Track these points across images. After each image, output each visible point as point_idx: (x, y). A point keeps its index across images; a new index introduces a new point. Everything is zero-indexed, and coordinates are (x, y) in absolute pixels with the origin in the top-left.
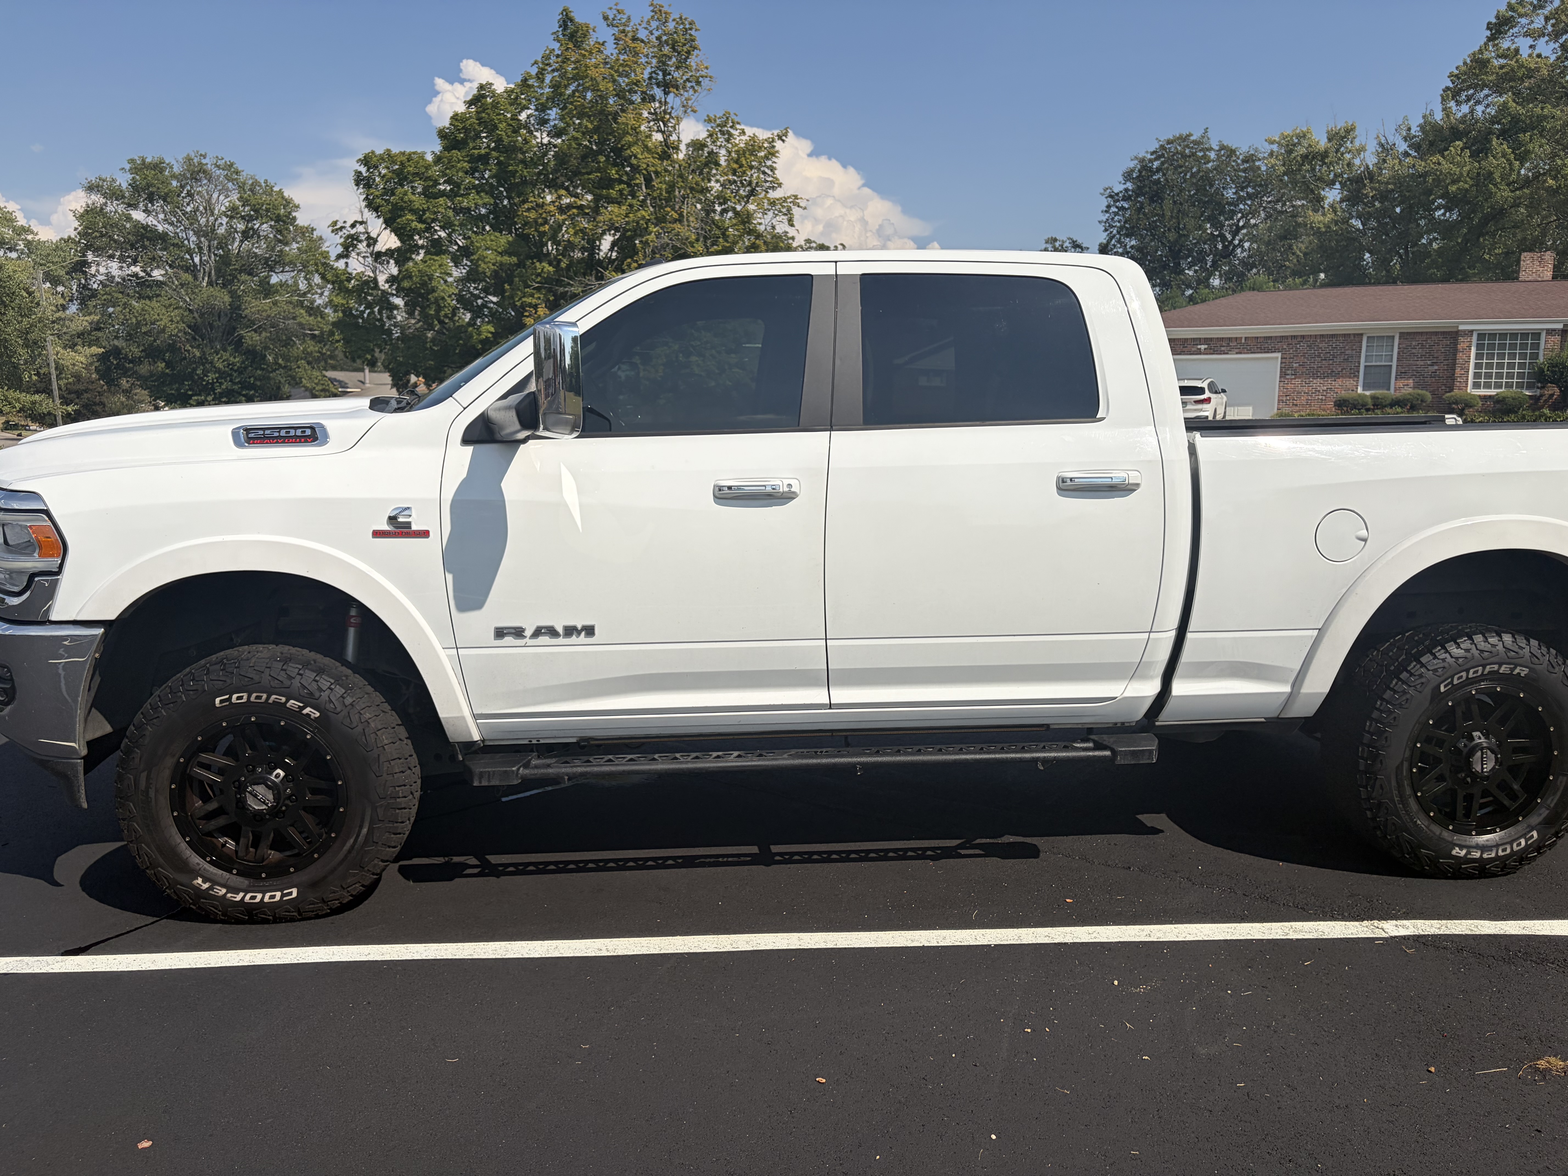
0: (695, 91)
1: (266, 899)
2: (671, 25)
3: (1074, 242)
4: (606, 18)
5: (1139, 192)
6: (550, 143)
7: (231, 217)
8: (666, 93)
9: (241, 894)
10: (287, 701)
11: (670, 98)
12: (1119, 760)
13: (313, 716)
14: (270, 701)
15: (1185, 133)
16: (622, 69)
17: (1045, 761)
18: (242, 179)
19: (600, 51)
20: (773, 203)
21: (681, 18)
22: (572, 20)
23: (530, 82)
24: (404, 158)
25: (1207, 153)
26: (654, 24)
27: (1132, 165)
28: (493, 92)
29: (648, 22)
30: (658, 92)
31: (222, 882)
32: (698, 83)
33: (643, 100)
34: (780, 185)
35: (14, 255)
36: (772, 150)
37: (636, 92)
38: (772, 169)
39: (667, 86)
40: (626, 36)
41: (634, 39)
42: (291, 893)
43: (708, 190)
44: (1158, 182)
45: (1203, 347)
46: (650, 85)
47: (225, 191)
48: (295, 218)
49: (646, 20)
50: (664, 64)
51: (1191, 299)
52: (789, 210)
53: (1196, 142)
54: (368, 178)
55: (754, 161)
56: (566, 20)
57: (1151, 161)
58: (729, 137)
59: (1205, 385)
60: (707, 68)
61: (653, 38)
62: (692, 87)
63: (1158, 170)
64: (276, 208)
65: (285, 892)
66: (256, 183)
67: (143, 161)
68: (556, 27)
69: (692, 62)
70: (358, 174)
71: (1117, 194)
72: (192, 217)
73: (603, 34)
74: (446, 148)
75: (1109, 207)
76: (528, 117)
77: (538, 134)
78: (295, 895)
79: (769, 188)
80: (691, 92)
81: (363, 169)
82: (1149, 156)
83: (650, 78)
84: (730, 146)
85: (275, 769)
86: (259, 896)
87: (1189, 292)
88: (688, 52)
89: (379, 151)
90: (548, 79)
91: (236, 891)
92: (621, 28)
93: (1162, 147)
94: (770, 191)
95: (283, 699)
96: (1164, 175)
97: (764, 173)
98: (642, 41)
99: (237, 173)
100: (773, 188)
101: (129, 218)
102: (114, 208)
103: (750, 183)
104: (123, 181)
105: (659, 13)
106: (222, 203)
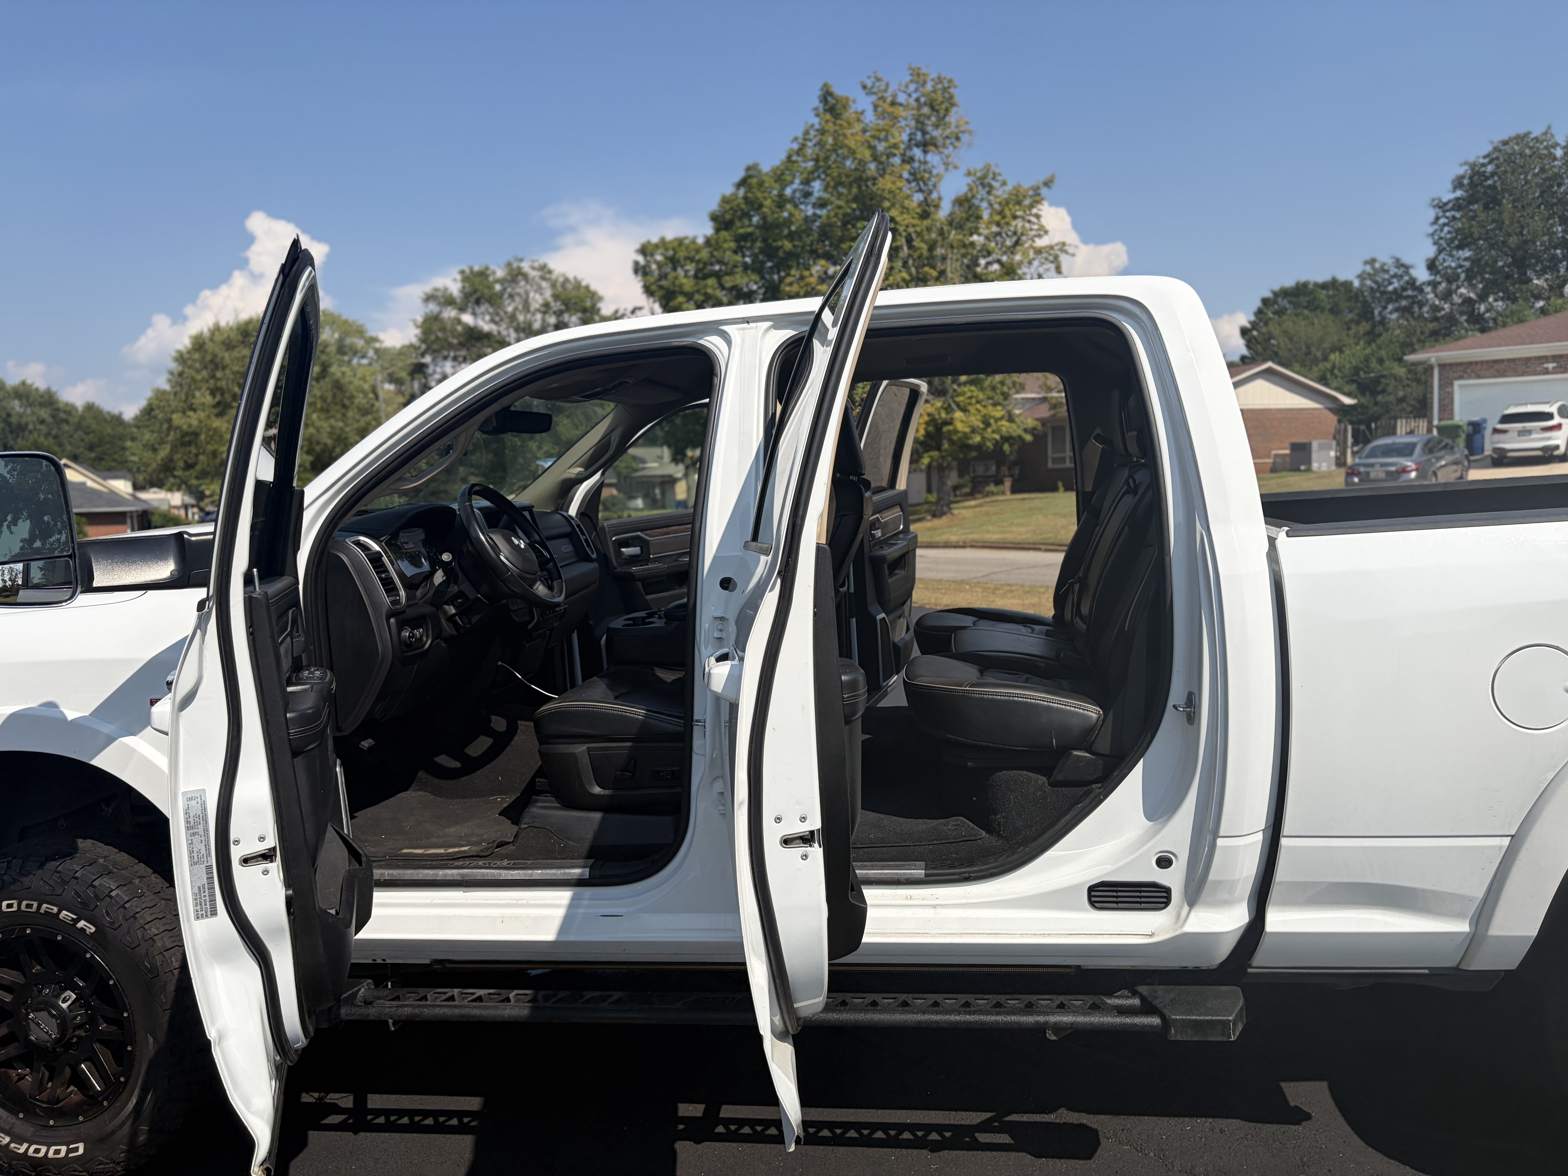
0: (955, 147)
1: (51, 1154)
2: (929, 87)
3: (1398, 260)
4: (864, 87)
5: (1471, 200)
6: (814, 214)
7: (544, 313)
8: (925, 152)
9: (25, 1145)
10: (59, 912)
11: (929, 157)
12: (1174, 1034)
13: (88, 931)
14: (42, 911)
15: (1522, 131)
16: (881, 134)
17: (1057, 1028)
18: (554, 277)
19: (859, 120)
20: (1039, 251)
21: (939, 78)
22: (831, 94)
23: (794, 158)
24: (676, 244)
25: (1552, 150)
26: (912, 87)
27: (1461, 171)
28: (760, 172)
29: (907, 86)
30: (917, 153)
31: (7, 1127)
32: (958, 138)
33: (903, 161)
34: (1046, 232)
35: (365, 361)
36: (1037, 198)
37: (895, 155)
38: (1038, 216)
39: (926, 145)
40: (884, 101)
41: (893, 104)
42: (76, 1149)
43: (972, 244)
44: (1493, 187)
45: (1551, 366)
46: (909, 147)
47: (540, 290)
48: (599, 310)
49: (904, 84)
50: (923, 123)
51: (1543, 311)
52: (1056, 257)
53: (1536, 139)
54: (644, 267)
55: (1019, 210)
56: (826, 95)
57: (1483, 165)
58: (990, 189)
59: (1553, 409)
60: (967, 123)
61: (912, 101)
62: (952, 144)
63: (1493, 174)
64: (582, 300)
65: (71, 1146)
66: (567, 280)
67: (471, 269)
68: (816, 103)
69: (952, 118)
70: (636, 263)
71: (1446, 204)
72: (513, 317)
73: (863, 103)
74: (718, 230)
75: (1437, 219)
76: (794, 191)
77: (802, 207)
78: (81, 1151)
79: (1035, 236)
80: (951, 148)
81: (641, 259)
82: (1482, 161)
83: (910, 140)
84: (991, 198)
85: (65, 990)
86: (44, 1149)
87: (1540, 304)
88: (947, 110)
89: (655, 240)
90: (809, 152)
91: (20, 1140)
92: (880, 95)
93: (1496, 149)
94: (1037, 240)
95: (55, 910)
96: (1500, 178)
97: (1029, 221)
98: (901, 105)
99: (550, 272)
100: (1040, 236)
101: (459, 321)
102: (450, 313)
103: (1015, 233)
104: (455, 288)
105: (918, 76)
106: (536, 301)
